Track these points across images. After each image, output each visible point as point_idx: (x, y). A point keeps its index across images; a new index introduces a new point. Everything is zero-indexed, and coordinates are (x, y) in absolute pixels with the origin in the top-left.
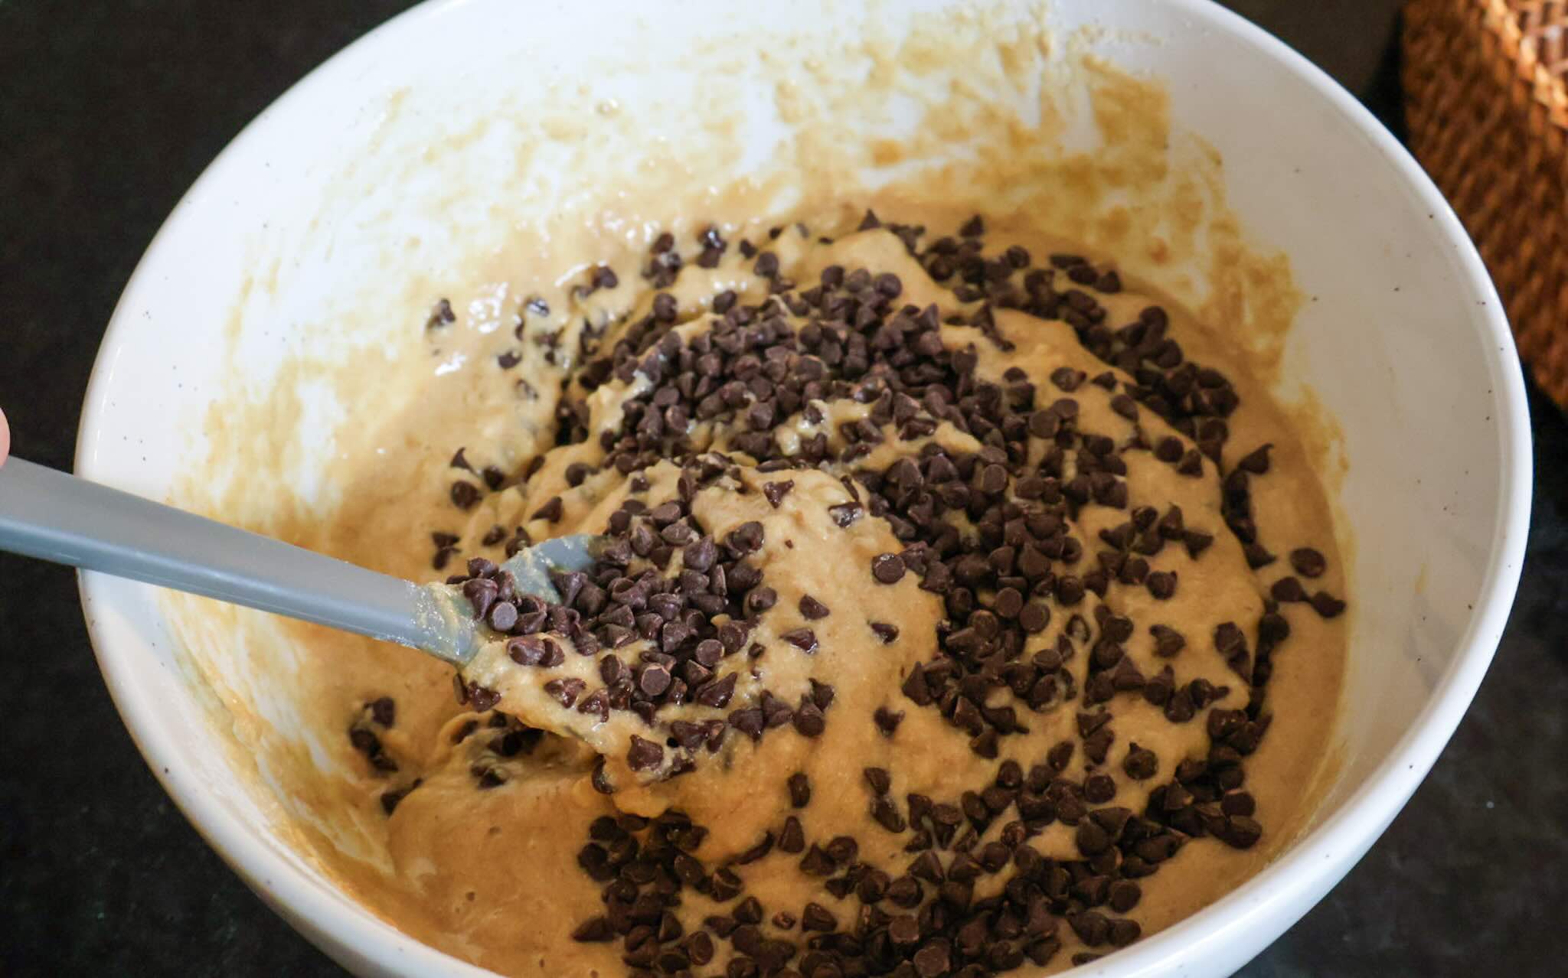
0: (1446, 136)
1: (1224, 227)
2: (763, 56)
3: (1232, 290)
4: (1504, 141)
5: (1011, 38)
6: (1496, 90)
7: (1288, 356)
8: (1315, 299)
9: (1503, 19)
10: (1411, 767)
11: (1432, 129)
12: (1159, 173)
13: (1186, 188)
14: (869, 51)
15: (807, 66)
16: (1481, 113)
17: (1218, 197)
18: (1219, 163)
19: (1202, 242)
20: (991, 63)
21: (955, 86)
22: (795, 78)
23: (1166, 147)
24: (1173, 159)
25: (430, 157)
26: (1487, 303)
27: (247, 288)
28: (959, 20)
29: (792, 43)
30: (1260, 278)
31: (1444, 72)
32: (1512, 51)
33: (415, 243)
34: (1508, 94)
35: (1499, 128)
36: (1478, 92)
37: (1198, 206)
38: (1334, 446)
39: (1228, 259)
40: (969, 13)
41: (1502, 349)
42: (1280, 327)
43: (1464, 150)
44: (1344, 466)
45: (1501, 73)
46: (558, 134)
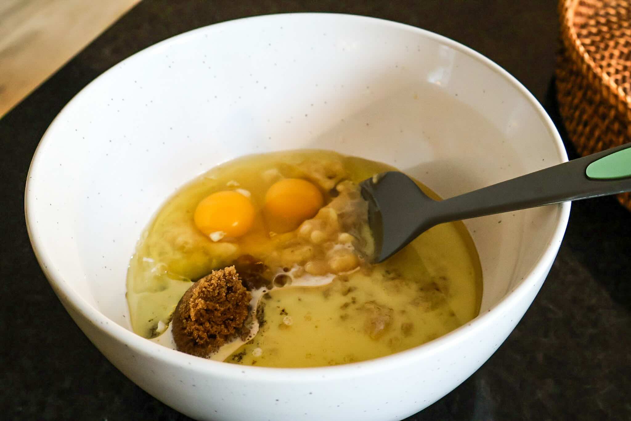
0: (588, 129)
4: (616, 126)
6: (611, 107)
9: (609, 81)
11: (580, 128)
16: (604, 117)
31: (585, 105)
32: (615, 92)
34: (616, 108)
35: (612, 122)
36: (602, 110)
43: (597, 133)
45: (612, 101)
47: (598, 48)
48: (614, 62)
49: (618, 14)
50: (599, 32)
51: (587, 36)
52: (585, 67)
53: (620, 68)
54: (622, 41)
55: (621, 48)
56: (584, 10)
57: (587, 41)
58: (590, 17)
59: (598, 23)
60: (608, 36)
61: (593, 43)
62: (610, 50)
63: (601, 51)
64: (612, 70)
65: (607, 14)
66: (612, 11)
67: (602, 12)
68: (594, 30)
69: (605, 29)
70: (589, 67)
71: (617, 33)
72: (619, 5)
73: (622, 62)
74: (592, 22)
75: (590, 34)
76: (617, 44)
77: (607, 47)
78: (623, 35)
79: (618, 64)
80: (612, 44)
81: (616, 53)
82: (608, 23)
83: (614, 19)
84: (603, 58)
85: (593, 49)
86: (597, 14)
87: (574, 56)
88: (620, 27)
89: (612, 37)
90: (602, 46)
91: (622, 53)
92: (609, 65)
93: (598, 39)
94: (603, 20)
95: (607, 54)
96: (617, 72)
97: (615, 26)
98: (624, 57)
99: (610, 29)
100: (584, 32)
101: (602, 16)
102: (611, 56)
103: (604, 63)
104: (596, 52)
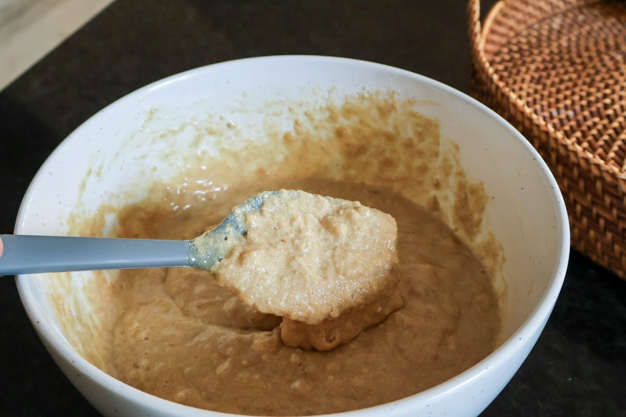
1: (460, 174)
2: (290, 110)
3: (464, 195)
5: (382, 104)
7: (484, 222)
8: (493, 198)
10: (520, 339)
12: (437, 154)
13: (446, 160)
14: (329, 109)
15: (306, 114)
17: (458, 163)
18: (458, 149)
19: (453, 181)
20: (374, 113)
21: (361, 122)
22: (302, 119)
23: (439, 145)
24: (441, 149)
25: (162, 136)
26: (554, 187)
27: (89, 173)
28: (362, 98)
29: (301, 105)
30: (474, 191)
33: (155, 169)
37: (450, 167)
38: (501, 253)
39: (462, 186)
40: (366, 95)
41: (559, 202)
42: (482, 210)
44: (504, 260)
46: (211, 132)
47: (510, 73)
48: (525, 86)
49: (529, 43)
50: (512, 59)
51: (500, 63)
52: (494, 87)
53: (531, 91)
54: (533, 67)
55: (531, 73)
56: (496, 38)
57: (501, 67)
58: (503, 46)
59: (510, 51)
60: (519, 62)
61: (506, 69)
62: (522, 75)
63: (514, 77)
64: (524, 93)
65: (519, 42)
66: (524, 40)
67: (514, 41)
68: (507, 57)
69: (517, 56)
70: (497, 87)
71: (528, 59)
72: (529, 35)
73: (533, 85)
74: (505, 50)
75: (503, 61)
76: (528, 69)
77: (518, 73)
78: (533, 61)
79: (529, 87)
80: (523, 69)
81: (528, 77)
82: (520, 51)
83: (525, 47)
84: (515, 82)
85: (505, 74)
86: (509, 43)
87: (484, 77)
88: (531, 54)
89: (524, 63)
90: (514, 71)
91: (533, 78)
92: (521, 89)
93: (510, 65)
94: (515, 48)
95: (519, 78)
96: (528, 95)
97: (526, 53)
98: (535, 81)
99: (522, 55)
100: (498, 59)
101: (514, 44)
102: (523, 81)
103: (516, 87)
104: (509, 77)
